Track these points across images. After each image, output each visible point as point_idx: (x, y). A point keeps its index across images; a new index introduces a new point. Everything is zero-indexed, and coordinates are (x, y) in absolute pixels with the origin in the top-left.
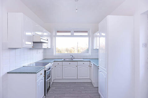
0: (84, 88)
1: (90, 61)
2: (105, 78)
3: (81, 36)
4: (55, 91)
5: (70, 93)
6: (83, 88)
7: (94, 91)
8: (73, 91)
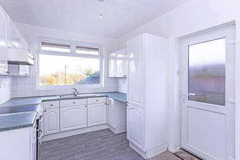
0: (102, 139)
1: (107, 96)
2: (141, 116)
3: (88, 55)
4: (51, 156)
5: (81, 152)
6: (99, 139)
7: (117, 140)
8: (86, 147)
